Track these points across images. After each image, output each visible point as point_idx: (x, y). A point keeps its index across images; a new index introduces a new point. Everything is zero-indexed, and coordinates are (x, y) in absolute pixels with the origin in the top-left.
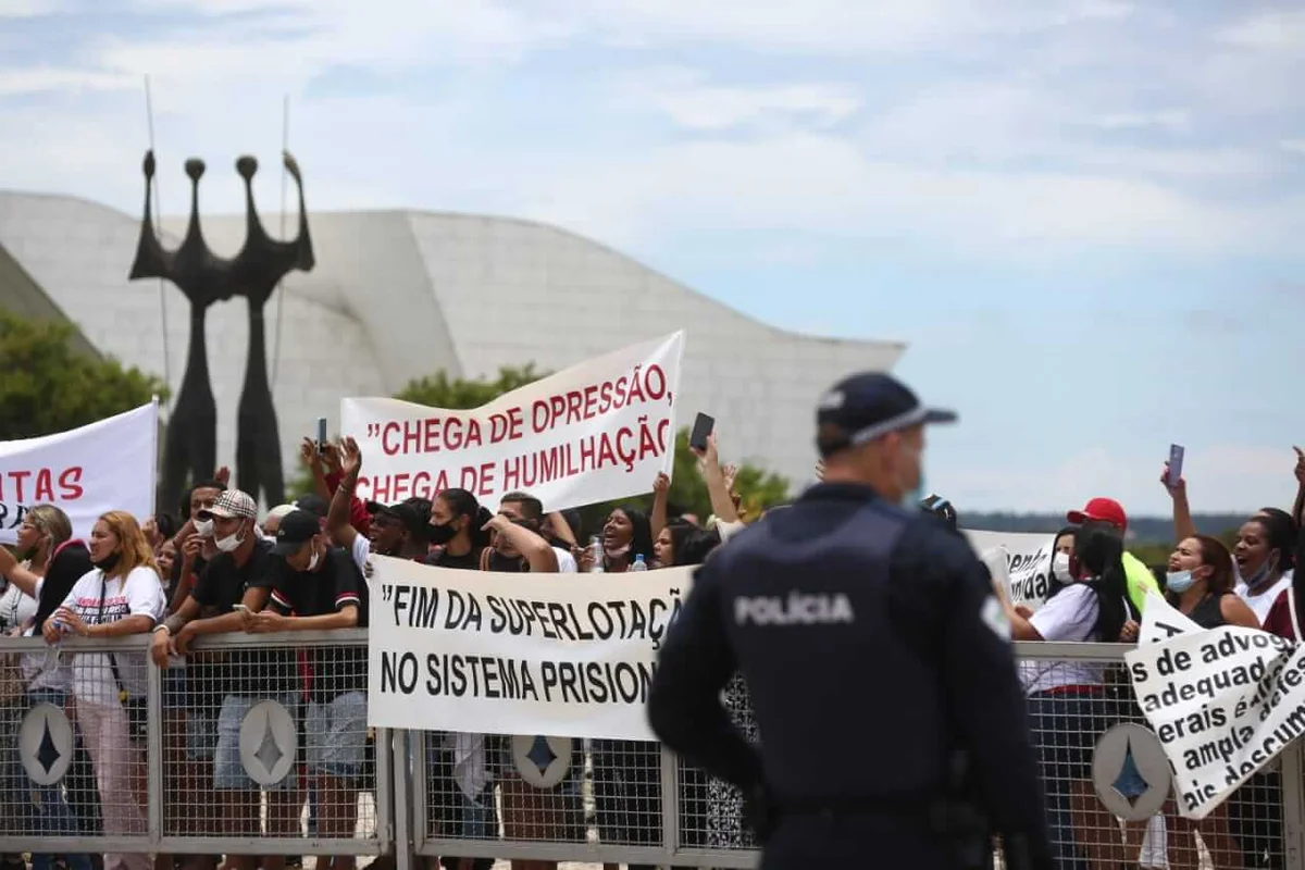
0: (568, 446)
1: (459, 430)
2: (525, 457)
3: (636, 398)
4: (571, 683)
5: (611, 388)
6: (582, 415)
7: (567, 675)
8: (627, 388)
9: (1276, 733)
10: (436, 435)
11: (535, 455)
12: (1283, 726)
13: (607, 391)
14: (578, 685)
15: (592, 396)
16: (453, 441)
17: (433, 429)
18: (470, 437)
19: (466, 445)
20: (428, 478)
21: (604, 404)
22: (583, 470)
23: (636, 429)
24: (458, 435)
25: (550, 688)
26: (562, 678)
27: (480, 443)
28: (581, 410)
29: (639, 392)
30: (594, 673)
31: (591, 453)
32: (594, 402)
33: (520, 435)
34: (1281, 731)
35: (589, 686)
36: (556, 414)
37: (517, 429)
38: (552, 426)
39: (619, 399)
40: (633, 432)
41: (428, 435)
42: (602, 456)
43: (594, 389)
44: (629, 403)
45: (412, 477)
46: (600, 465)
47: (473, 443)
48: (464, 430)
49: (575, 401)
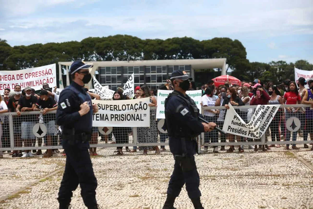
0: (33, 81)
1: (10, 77)
2: (24, 83)
3: (46, 74)
4: (117, 118)
5: (41, 72)
6: (35, 76)
7: (117, 116)
8: (45, 72)
9: (266, 121)
10: (6, 78)
11: (26, 83)
12: (266, 119)
13: (40, 73)
14: (118, 118)
15: (37, 73)
16: (10, 79)
17: (6, 77)
18: (13, 79)
19: (12, 80)
20: (6, 85)
21: (40, 75)
22: (36, 85)
23: (46, 79)
24: (11, 78)
25: (112, 119)
26: (116, 117)
27: (15, 80)
28: (35, 75)
29: (47, 73)
30: (122, 116)
31: (38, 83)
32: (37, 74)
33: (23, 79)
34: (266, 120)
35: (121, 118)
36: (29, 76)
37: (22, 78)
38: (29, 78)
39: (43, 74)
40: (46, 80)
41: (5, 78)
42: (40, 83)
43: (37, 72)
44: (45, 75)
45: (3, 85)
46: (40, 85)
47: (13, 80)
48: (12, 77)
49: (33, 74)
